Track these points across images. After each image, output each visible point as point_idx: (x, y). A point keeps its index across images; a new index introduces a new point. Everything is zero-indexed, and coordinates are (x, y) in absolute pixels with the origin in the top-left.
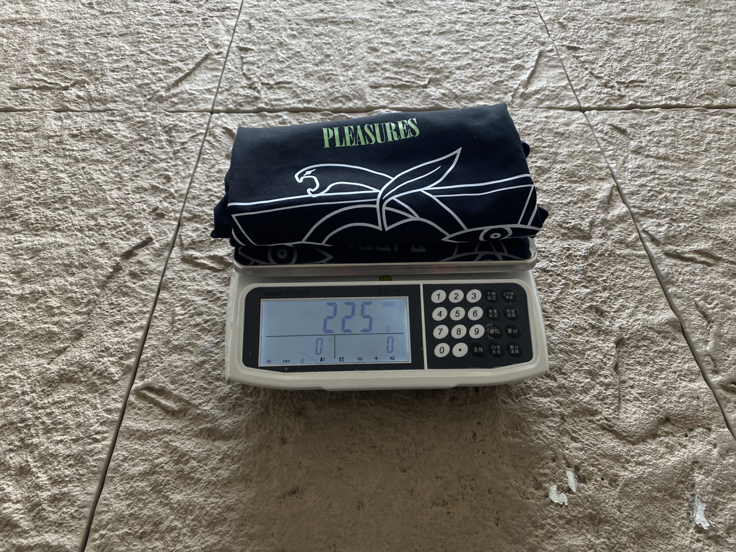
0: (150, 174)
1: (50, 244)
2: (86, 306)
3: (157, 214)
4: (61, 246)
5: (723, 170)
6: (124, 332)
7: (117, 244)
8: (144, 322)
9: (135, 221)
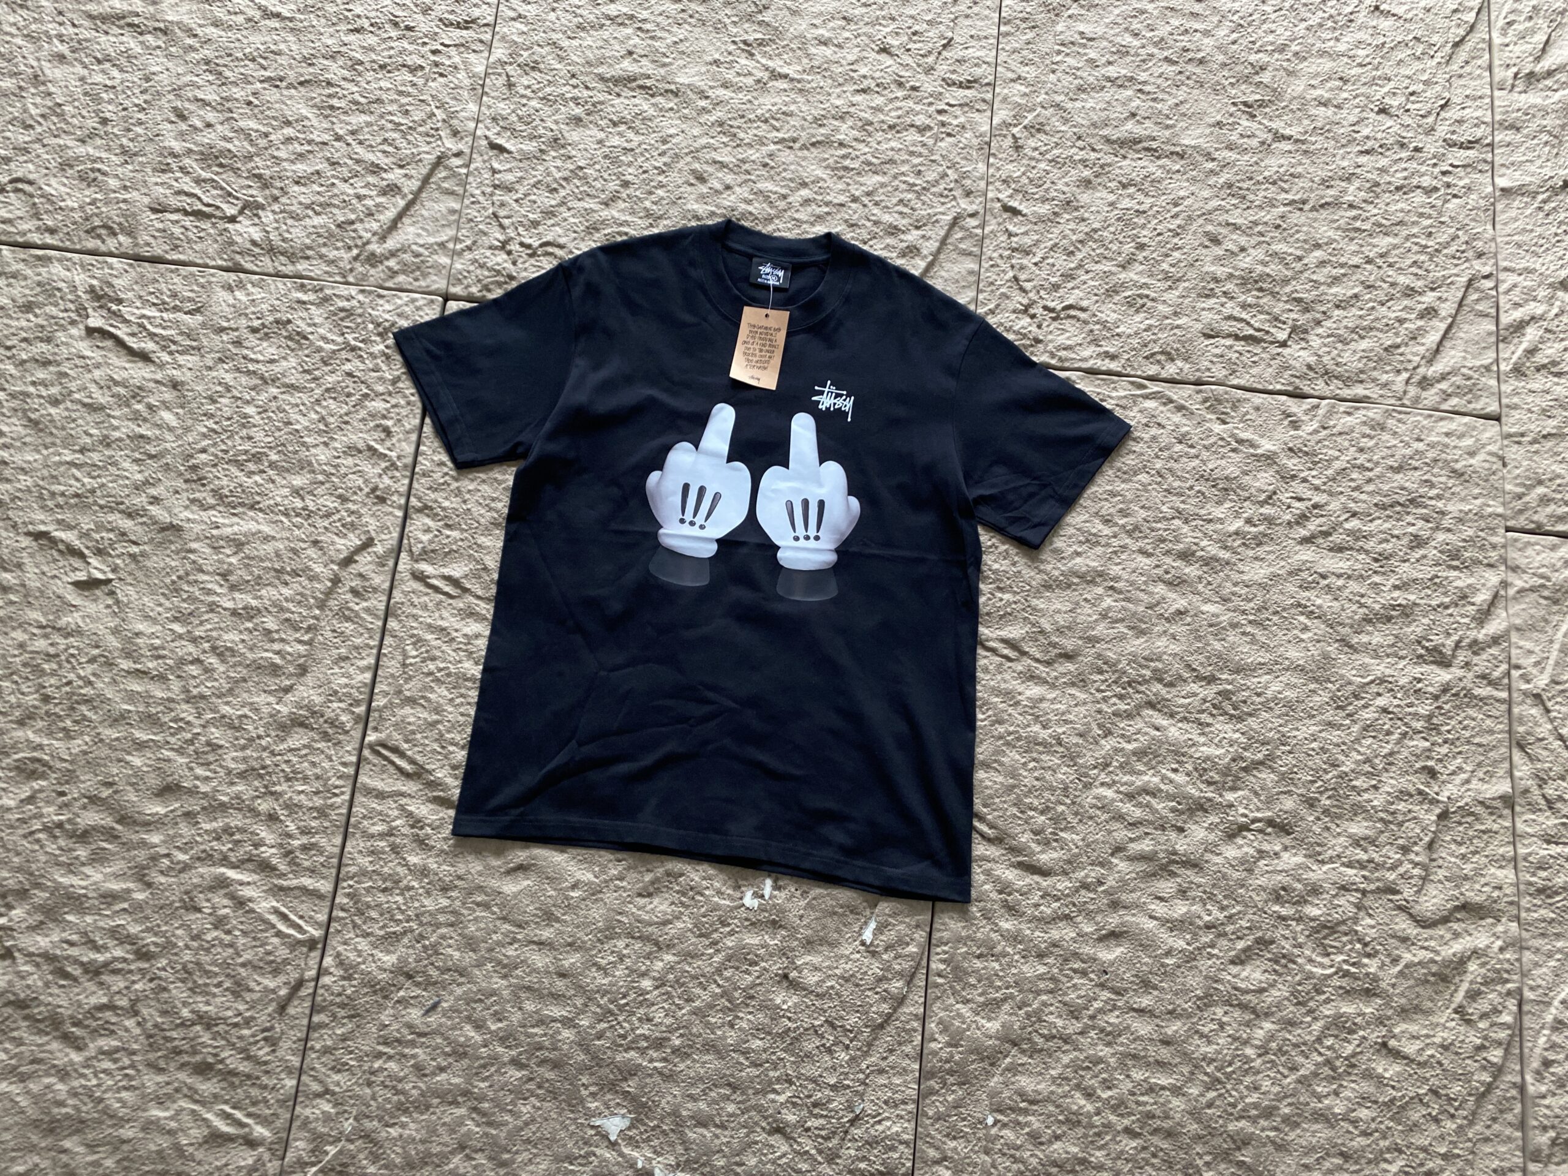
0: (363, 420)
1: (253, 534)
2: (307, 632)
3: (377, 497)
4: (267, 539)
5: (1103, 512)
6: (351, 670)
7: (333, 543)
8: (372, 661)
9: (350, 505)
